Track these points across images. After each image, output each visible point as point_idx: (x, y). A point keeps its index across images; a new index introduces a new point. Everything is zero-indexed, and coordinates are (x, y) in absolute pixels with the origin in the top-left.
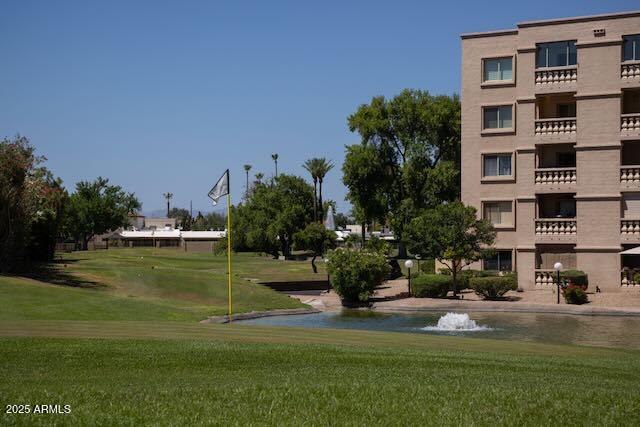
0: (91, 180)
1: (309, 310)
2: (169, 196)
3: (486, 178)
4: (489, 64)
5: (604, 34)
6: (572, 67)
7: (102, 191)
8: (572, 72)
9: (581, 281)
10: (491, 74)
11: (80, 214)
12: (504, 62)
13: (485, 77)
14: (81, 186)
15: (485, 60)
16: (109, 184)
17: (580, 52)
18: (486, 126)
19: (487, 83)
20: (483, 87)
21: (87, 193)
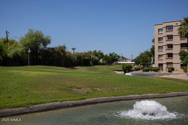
0: (112, 53)
1: (117, 74)
2: (132, 56)
3: (159, 51)
4: (159, 30)
5: (177, 24)
6: (172, 30)
7: (114, 55)
8: (172, 31)
9: (173, 69)
10: (160, 32)
11: (110, 59)
12: (162, 29)
13: (159, 32)
14: (110, 54)
15: (159, 29)
16: (115, 53)
17: (173, 27)
18: (159, 41)
19: (159, 33)
20: (158, 34)
21: (111, 55)
